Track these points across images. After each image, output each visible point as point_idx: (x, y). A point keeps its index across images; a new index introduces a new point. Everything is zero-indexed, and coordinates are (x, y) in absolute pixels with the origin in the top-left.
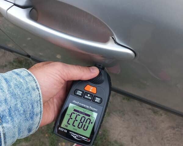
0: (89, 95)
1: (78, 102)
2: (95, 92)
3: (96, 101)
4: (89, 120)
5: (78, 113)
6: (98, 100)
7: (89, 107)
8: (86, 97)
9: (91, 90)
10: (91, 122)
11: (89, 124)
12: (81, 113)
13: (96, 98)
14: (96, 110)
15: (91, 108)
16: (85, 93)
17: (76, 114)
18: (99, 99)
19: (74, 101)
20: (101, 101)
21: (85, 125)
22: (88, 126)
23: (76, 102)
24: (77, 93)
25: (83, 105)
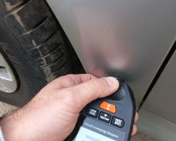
0: (106, 115)
1: (92, 125)
2: (114, 111)
3: (116, 123)
6: (118, 122)
7: (107, 132)
8: (102, 117)
13: (116, 120)
14: (116, 136)
15: (110, 134)
16: (100, 113)
18: (120, 121)
20: (123, 123)
23: (88, 125)
24: (90, 113)
25: (98, 129)
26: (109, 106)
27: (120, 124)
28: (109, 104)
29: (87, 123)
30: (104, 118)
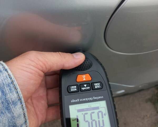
0: (85, 85)
1: (78, 100)
2: (90, 79)
3: (96, 87)
4: (100, 114)
5: (84, 113)
6: (97, 86)
7: (93, 98)
8: (83, 89)
9: (84, 79)
10: (103, 114)
11: (103, 117)
12: (87, 109)
13: (95, 84)
14: (101, 97)
15: (96, 98)
16: (80, 86)
17: (82, 114)
18: (99, 84)
19: (73, 101)
20: (102, 85)
21: (99, 121)
22: (103, 121)
23: (75, 101)
24: (72, 90)
25: (85, 99)
26: (84, 77)
27: (99, 87)
28: (84, 75)
29: (73, 100)
30: (85, 88)
